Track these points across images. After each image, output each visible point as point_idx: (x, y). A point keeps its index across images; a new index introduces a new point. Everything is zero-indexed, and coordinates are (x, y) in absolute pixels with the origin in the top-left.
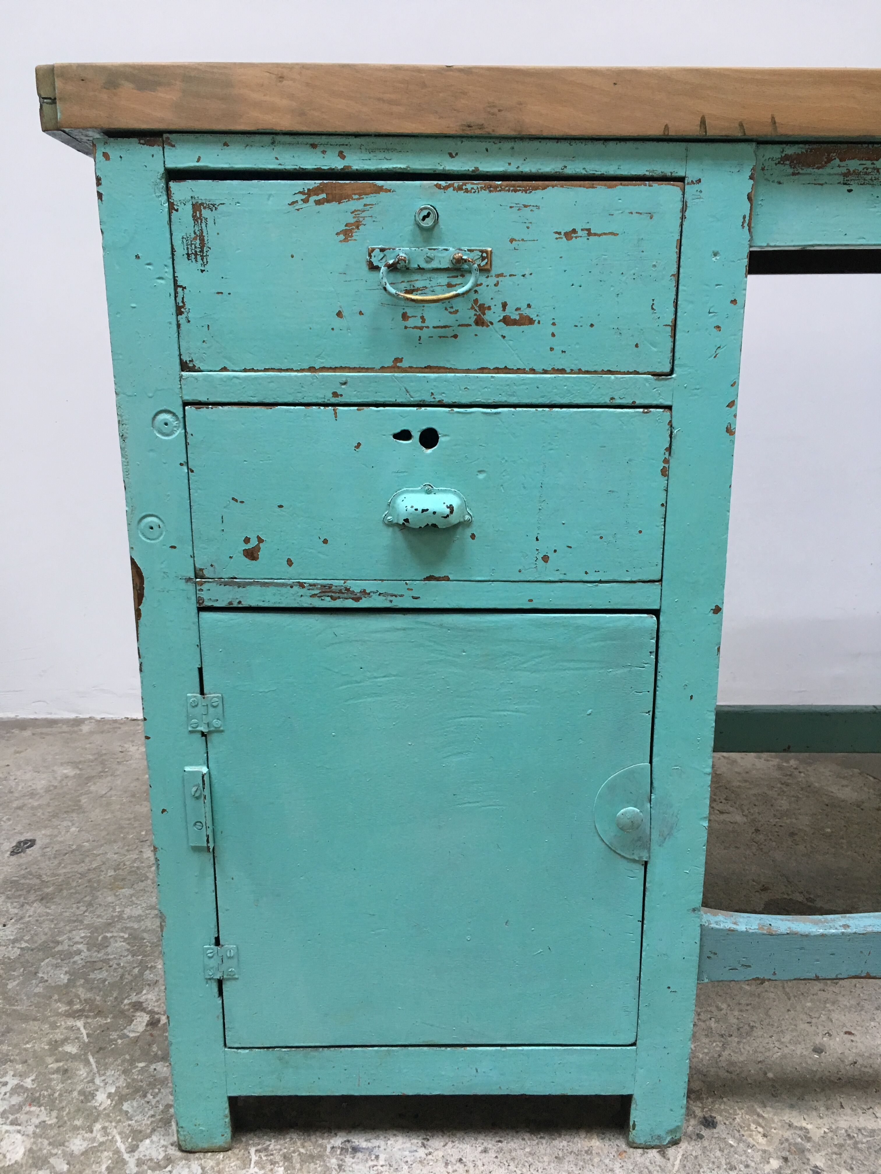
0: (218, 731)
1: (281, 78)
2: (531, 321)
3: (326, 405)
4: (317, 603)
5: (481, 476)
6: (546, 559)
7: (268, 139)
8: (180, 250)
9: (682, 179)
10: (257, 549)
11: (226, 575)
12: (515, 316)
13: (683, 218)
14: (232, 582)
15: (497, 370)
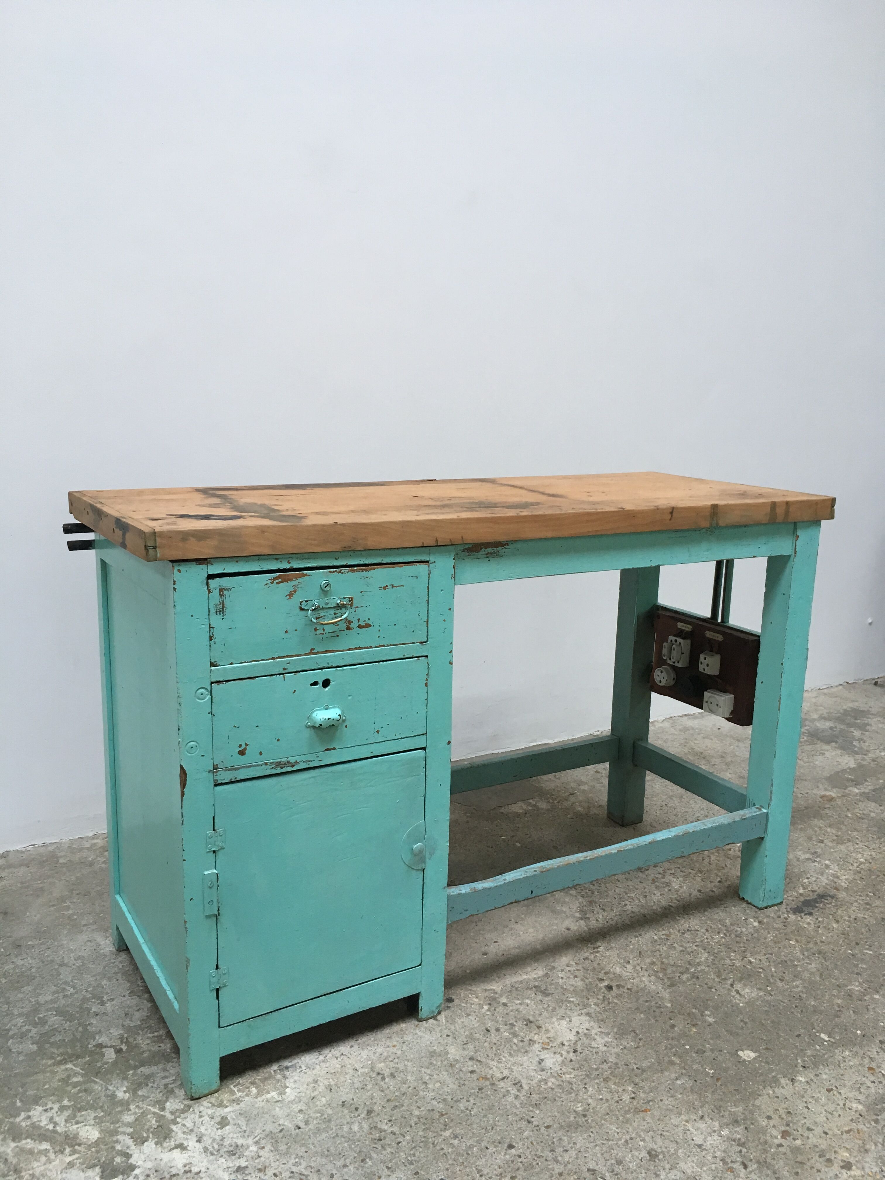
0: (222, 848)
1: (263, 532)
2: (370, 626)
3: (279, 674)
4: (274, 772)
5: (350, 698)
6: (378, 732)
7: (257, 557)
8: (213, 610)
9: (428, 562)
10: (245, 749)
11: (229, 765)
12: (363, 624)
13: (429, 577)
14: (232, 769)
15: (356, 649)
